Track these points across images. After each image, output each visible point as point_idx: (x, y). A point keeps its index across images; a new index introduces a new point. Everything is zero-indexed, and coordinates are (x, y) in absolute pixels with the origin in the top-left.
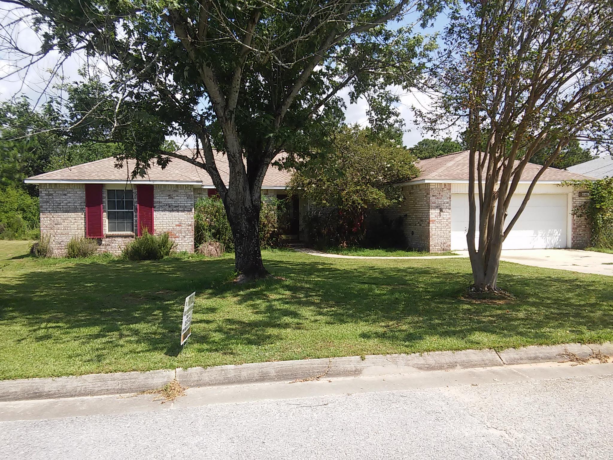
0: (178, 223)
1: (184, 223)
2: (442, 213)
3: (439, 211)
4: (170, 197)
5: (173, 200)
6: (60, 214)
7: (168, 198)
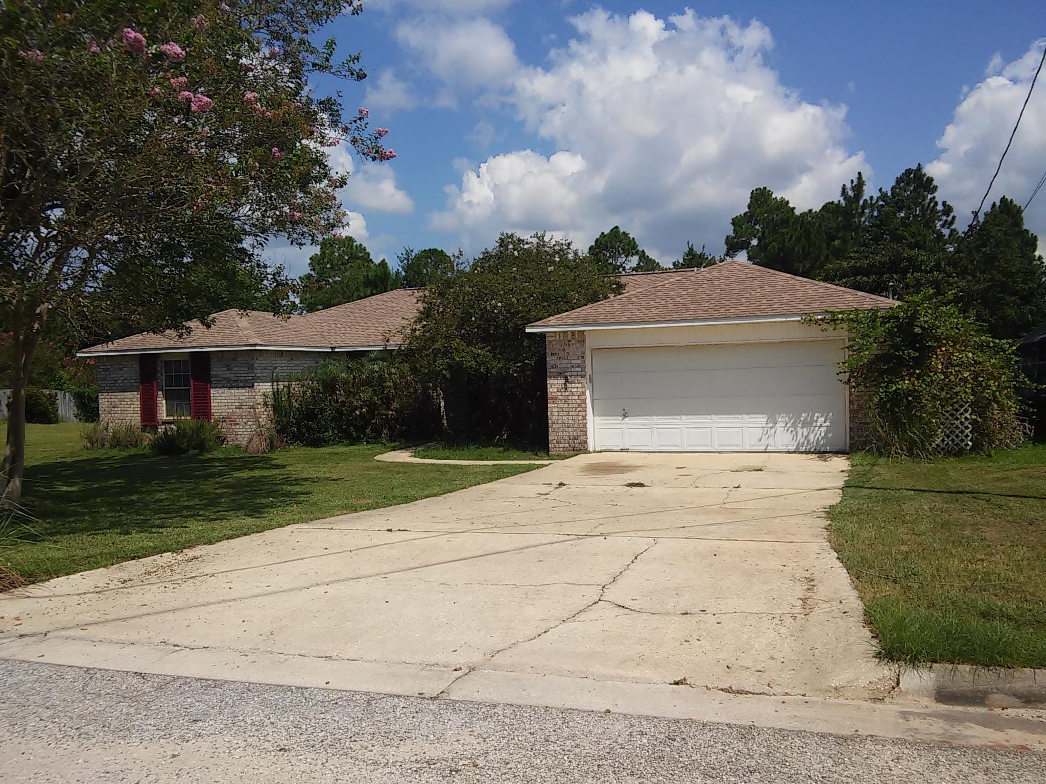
0: (238, 404)
1: (245, 404)
2: (569, 385)
3: (564, 381)
4: (229, 368)
5: (232, 372)
6: (117, 394)
7: (226, 369)
